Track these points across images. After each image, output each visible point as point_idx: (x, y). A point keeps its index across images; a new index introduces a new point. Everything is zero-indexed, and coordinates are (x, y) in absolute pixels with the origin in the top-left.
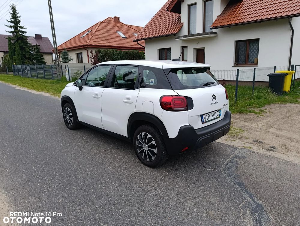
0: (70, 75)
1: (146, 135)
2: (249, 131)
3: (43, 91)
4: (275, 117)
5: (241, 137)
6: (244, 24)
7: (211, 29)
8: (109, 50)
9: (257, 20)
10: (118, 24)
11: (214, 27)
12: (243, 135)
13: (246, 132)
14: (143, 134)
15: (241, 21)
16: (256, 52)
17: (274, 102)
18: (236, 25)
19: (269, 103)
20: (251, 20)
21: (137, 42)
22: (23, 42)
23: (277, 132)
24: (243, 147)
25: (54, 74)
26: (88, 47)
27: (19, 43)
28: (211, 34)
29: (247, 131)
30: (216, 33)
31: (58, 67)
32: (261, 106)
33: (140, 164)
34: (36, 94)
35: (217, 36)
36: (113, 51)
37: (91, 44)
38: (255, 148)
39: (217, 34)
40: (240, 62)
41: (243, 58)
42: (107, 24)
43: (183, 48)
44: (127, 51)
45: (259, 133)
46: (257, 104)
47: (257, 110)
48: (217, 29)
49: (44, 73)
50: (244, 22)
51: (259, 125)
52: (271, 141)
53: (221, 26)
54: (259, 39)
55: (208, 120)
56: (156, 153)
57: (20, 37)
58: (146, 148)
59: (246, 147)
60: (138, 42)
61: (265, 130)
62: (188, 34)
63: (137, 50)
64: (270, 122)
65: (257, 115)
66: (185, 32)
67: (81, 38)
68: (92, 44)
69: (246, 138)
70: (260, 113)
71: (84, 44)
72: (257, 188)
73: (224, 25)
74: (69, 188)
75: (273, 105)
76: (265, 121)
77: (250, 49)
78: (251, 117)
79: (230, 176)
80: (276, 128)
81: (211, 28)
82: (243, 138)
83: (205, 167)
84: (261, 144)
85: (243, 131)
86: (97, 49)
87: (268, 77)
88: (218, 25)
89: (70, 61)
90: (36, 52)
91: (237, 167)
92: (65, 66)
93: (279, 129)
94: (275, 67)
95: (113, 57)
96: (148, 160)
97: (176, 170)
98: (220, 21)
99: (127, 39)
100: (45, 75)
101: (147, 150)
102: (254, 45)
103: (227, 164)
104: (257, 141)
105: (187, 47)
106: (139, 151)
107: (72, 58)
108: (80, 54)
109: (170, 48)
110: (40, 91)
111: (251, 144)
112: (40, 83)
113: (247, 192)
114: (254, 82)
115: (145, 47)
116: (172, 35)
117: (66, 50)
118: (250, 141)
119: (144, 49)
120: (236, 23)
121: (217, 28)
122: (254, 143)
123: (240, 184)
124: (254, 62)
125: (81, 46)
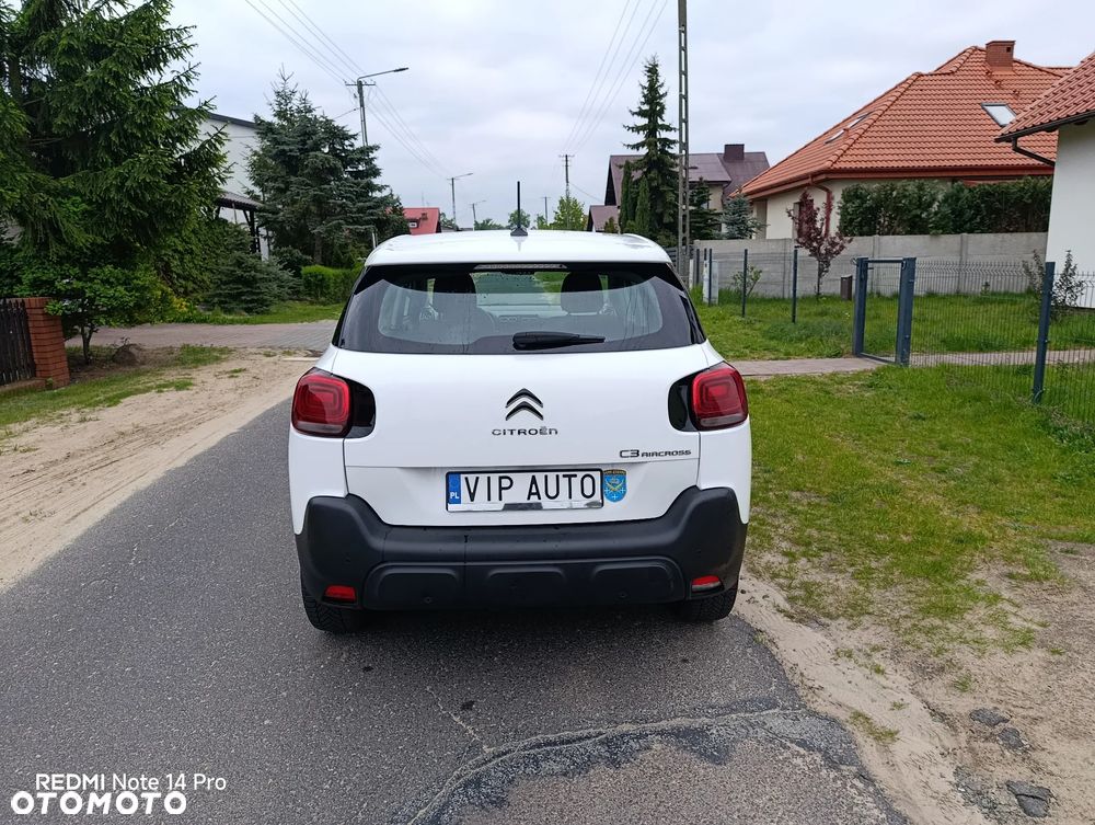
8: (900, 184)
10: (1000, 73)
13: (1039, 654)
21: (1010, 145)
22: (664, 176)
26: (830, 176)
27: (652, 180)
29: (1060, 652)
36: (920, 188)
37: (844, 165)
38: (910, 748)
42: (947, 77)
57: (655, 158)
59: (865, 724)
60: (1015, 144)
67: (826, 146)
68: (850, 165)
69: (961, 685)
71: (817, 168)
83: (467, 705)
84: (993, 747)
85: (1031, 642)
89: (752, 231)
90: (694, 205)
92: (705, 250)
95: (914, 212)
115: (1051, 163)
118: (964, 705)
122: (961, 723)
125: (805, 177)
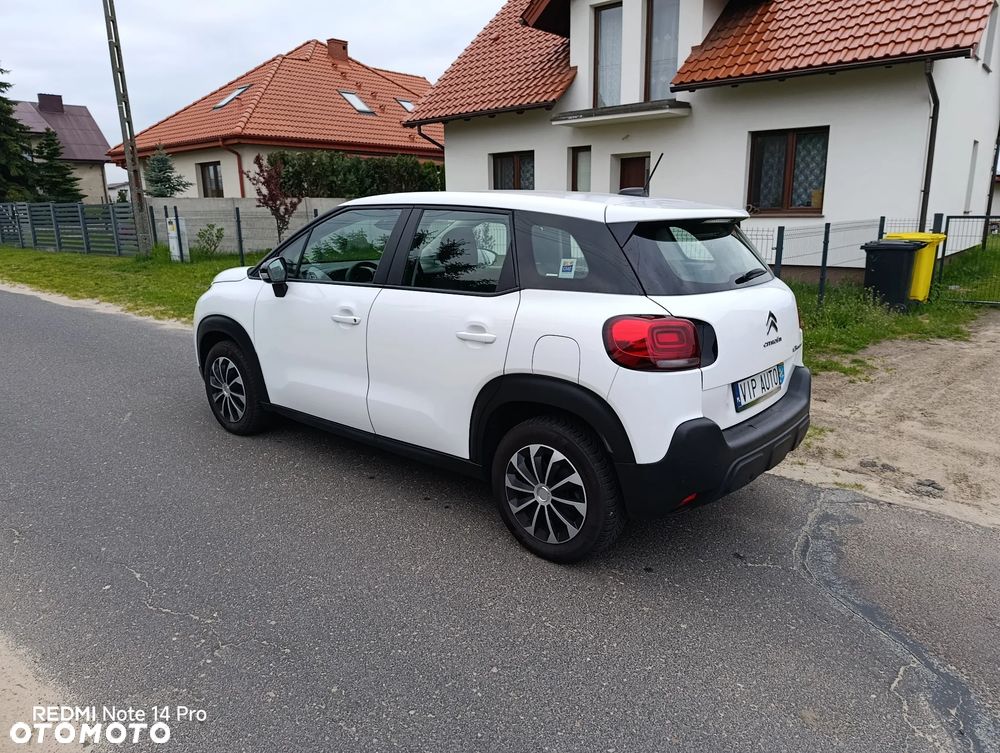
0: (185, 241)
1: (545, 455)
2: (840, 430)
3: (93, 298)
4: (906, 385)
5: (821, 452)
6: (782, 76)
7: (673, 90)
8: (316, 153)
9: (825, 64)
10: (342, 66)
11: (682, 83)
12: (825, 445)
13: (829, 433)
14: (534, 448)
15: (774, 67)
16: (817, 171)
17: (889, 334)
18: (755, 78)
19: (876, 338)
20: (804, 64)
21: (415, 130)
23: (927, 434)
24: (836, 483)
25: (121, 237)
26: (243, 141)
28: (671, 107)
29: (832, 431)
30: (686, 105)
31: (141, 210)
32: (853, 347)
33: (516, 551)
34: (70, 309)
35: (691, 112)
36: (331, 158)
37: (252, 132)
38: (873, 487)
39: (690, 107)
40: (765, 203)
41: (774, 190)
42: (304, 63)
43: (576, 153)
44: (377, 157)
45: (870, 437)
46: (841, 341)
47: (846, 362)
48: (692, 90)
49: (86, 233)
50: (781, 70)
51: (866, 412)
52: (918, 463)
53: (705, 80)
54: (827, 128)
55: (753, 399)
56: (584, 514)
58: (543, 497)
59: (845, 486)
60: (420, 130)
61: (887, 427)
62: (591, 107)
63: (412, 155)
64: (894, 402)
65: (847, 378)
66: (582, 98)
67: (215, 111)
68: (257, 132)
69: (837, 455)
70: (855, 372)
71: (228, 132)
72: (930, 624)
73: (717, 78)
74: (293, 650)
75: (888, 343)
76: (878, 397)
77: (799, 159)
78: (831, 383)
79: (829, 584)
80: (921, 422)
81: (673, 85)
82: (828, 456)
83: (737, 556)
84: (889, 473)
85: (822, 430)
86: (275, 152)
87: (864, 253)
88: (697, 77)
89: (178, 190)
90: (45, 158)
91: (841, 556)
92: (166, 207)
93: (931, 423)
94: (883, 219)
95: (331, 178)
96: (552, 539)
97: (648, 570)
98: (702, 65)
99: (375, 118)
100: (87, 238)
101: (549, 506)
102: (811, 147)
103: (807, 544)
104: (874, 465)
105: (588, 149)
106: (515, 509)
107: (185, 180)
108: (211, 168)
109: (533, 151)
110: (82, 298)
111: (858, 475)
112: (73, 267)
113: (902, 639)
114: (823, 268)
115: (443, 148)
116: (538, 106)
117: (165, 151)
118: (853, 464)
119: (439, 154)
120: (755, 73)
121: (691, 87)
122: (864, 470)
123: (870, 612)
124: (809, 204)
125: (215, 139)
